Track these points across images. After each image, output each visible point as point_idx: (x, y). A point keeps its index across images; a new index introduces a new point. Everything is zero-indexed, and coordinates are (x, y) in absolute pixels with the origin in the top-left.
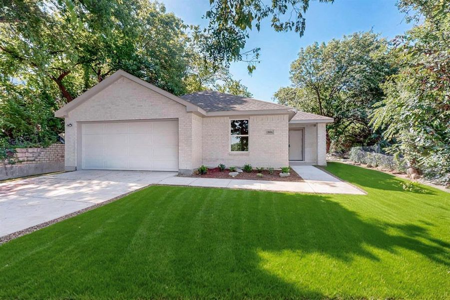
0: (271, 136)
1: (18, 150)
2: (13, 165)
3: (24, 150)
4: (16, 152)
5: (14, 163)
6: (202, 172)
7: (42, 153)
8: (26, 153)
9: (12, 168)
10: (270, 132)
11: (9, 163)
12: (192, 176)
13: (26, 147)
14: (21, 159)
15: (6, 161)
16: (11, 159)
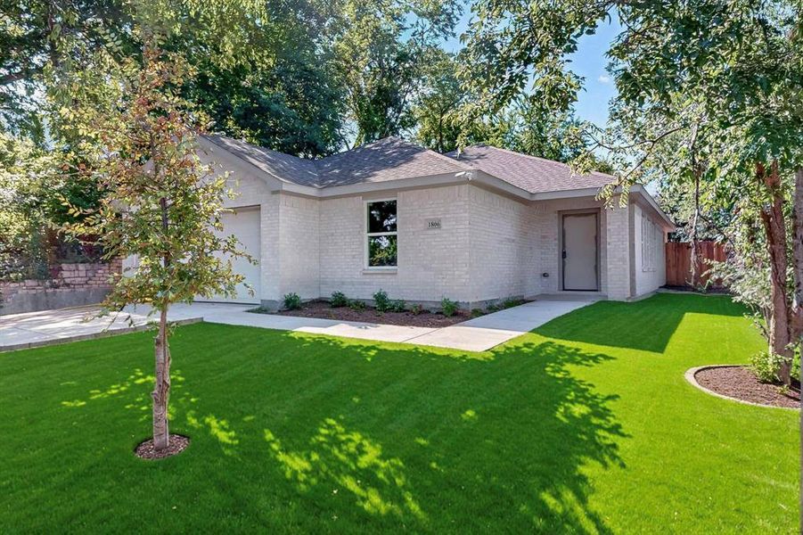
0: (436, 231)
1: (64, 266)
2: (57, 290)
3: (73, 267)
4: (61, 269)
5: (57, 287)
6: (292, 306)
7: (100, 271)
8: (76, 272)
9: (54, 293)
10: (435, 224)
11: (51, 287)
12: (280, 312)
13: (76, 262)
14: (68, 281)
15: (47, 283)
16: (54, 281)
